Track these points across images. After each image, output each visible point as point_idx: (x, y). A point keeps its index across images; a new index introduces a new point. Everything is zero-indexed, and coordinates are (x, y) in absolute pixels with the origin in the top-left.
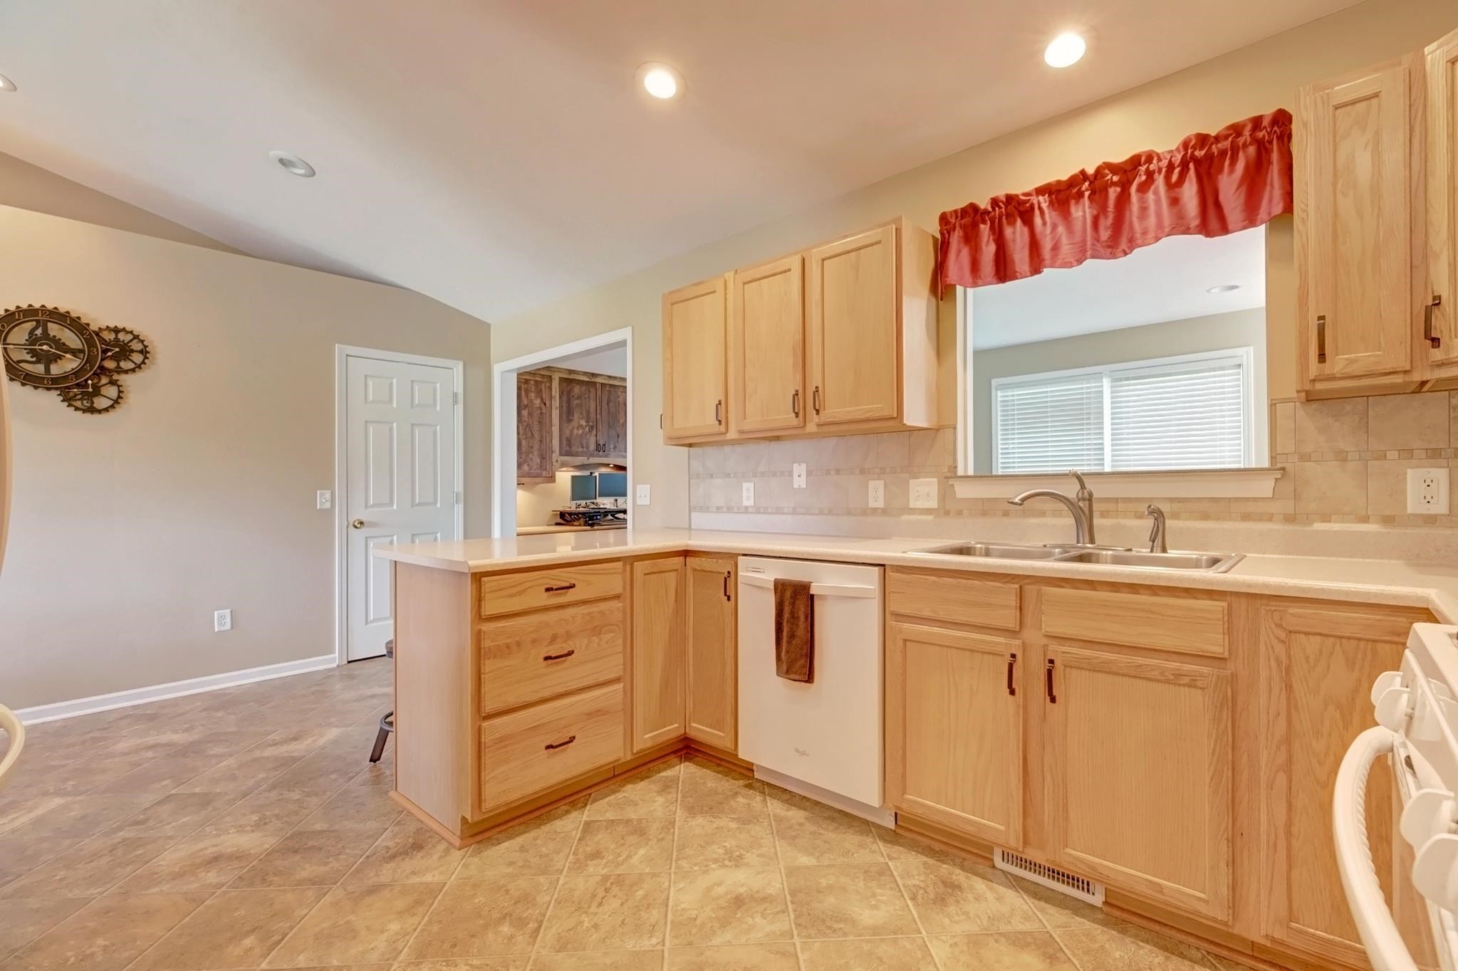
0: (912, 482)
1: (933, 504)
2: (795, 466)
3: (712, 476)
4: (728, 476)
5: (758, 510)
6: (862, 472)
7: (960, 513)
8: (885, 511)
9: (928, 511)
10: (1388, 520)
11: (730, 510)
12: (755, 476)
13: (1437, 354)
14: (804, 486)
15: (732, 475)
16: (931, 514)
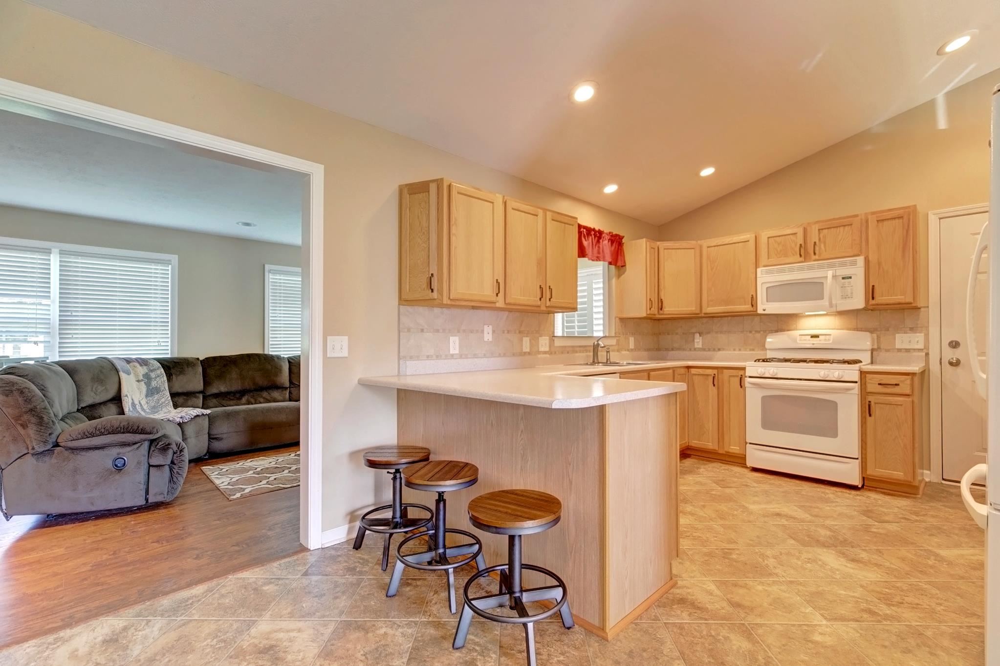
0: (540, 338)
1: (547, 349)
2: (486, 327)
3: (422, 330)
4: (438, 331)
5: (461, 356)
6: (520, 332)
7: (555, 353)
8: (529, 353)
9: (545, 353)
10: (628, 350)
11: (438, 357)
12: (459, 331)
13: (661, 312)
14: (491, 340)
15: (441, 331)
16: (546, 354)
